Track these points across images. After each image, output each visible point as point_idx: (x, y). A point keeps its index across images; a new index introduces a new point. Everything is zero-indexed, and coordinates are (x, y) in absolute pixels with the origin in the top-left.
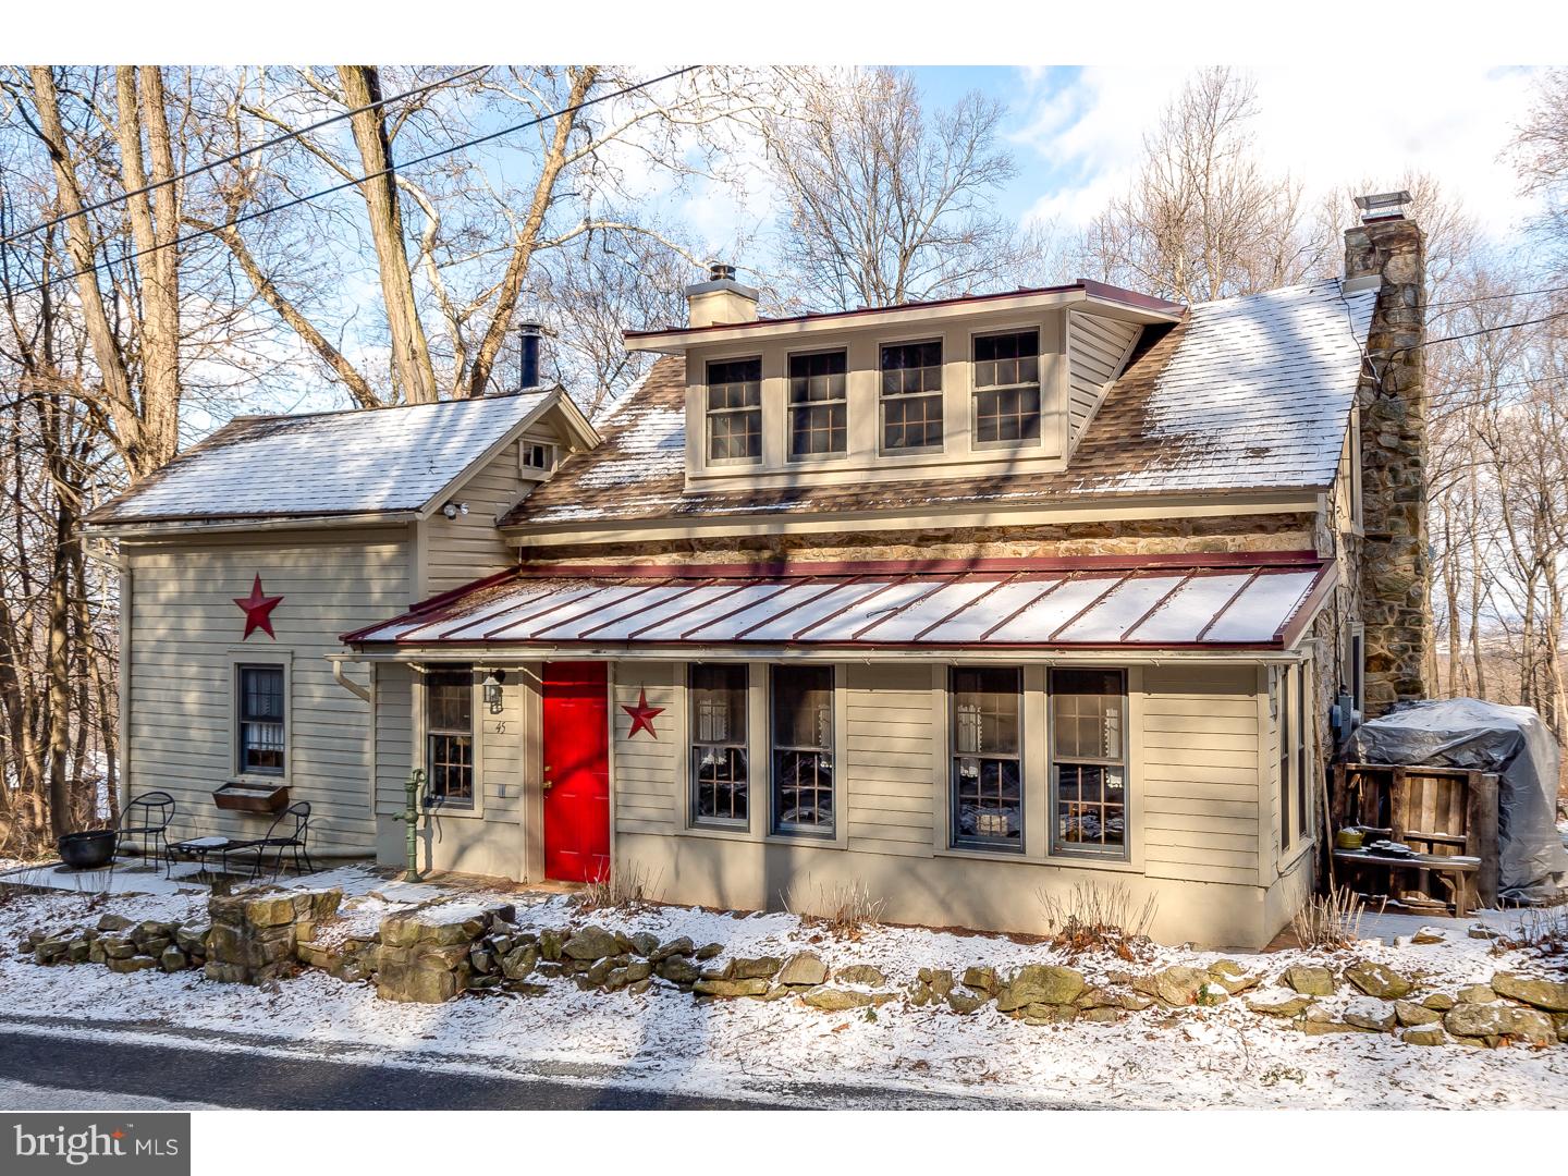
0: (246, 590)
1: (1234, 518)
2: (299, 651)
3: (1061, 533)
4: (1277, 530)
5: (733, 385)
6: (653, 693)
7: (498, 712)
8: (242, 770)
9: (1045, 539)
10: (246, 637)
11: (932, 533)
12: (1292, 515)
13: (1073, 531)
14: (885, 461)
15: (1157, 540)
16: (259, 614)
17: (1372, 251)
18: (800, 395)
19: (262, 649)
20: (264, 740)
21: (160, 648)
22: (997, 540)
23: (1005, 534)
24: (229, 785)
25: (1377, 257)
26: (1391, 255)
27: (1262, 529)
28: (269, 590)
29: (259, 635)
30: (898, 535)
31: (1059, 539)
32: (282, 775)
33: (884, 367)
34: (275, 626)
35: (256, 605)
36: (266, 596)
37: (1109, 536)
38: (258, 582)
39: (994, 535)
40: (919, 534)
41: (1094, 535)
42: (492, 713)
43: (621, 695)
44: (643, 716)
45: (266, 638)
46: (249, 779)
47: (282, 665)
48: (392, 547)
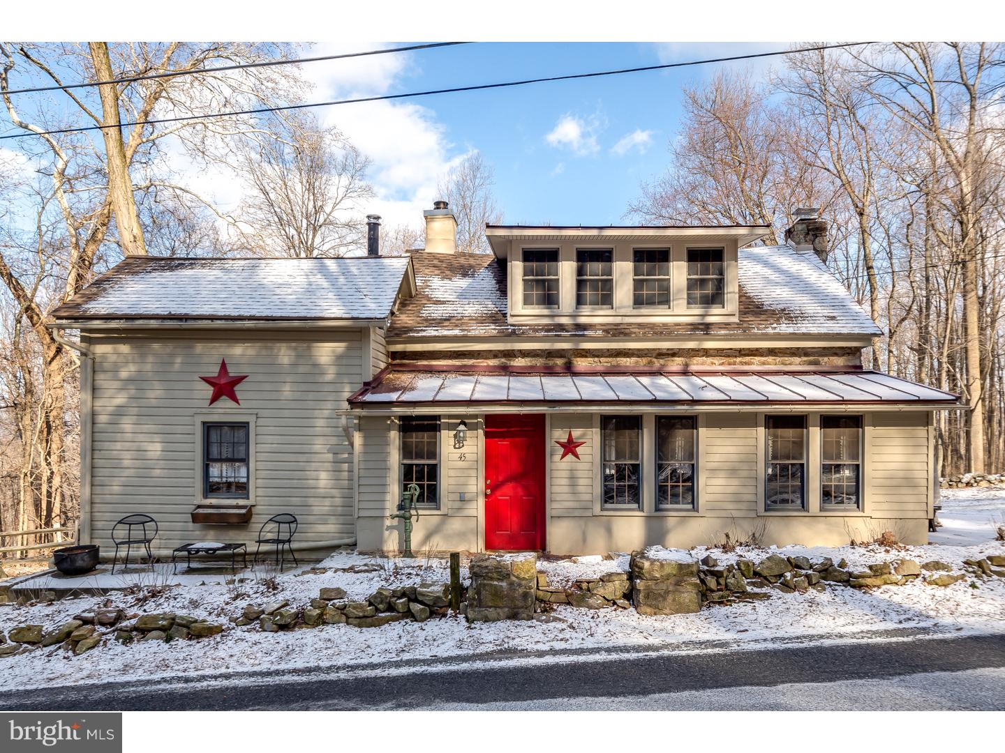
0: (214, 371)
1: (824, 348)
2: (262, 413)
3: (737, 354)
4: (843, 355)
5: (538, 263)
6: (576, 433)
7: (459, 448)
8: (205, 497)
9: (729, 356)
10: (211, 403)
11: (665, 351)
12: (850, 348)
13: (743, 352)
14: (635, 312)
15: (786, 359)
16: (225, 387)
17: (808, 234)
18: (580, 272)
19: (225, 410)
20: (224, 474)
21: (119, 412)
22: (703, 356)
23: (706, 353)
24: (199, 507)
25: (810, 237)
26: (817, 237)
27: (836, 354)
28: (233, 372)
29: (225, 403)
30: (646, 352)
31: (736, 357)
32: (248, 498)
33: (635, 261)
34: (239, 395)
35: (223, 381)
36: (231, 375)
37: (762, 356)
38: (224, 365)
39: (701, 354)
40: (657, 351)
41: (755, 355)
42: (455, 448)
43: (557, 435)
44: (570, 447)
45: (231, 404)
46: (214, 501)
47: (248, 423)
48: (343, 345)
